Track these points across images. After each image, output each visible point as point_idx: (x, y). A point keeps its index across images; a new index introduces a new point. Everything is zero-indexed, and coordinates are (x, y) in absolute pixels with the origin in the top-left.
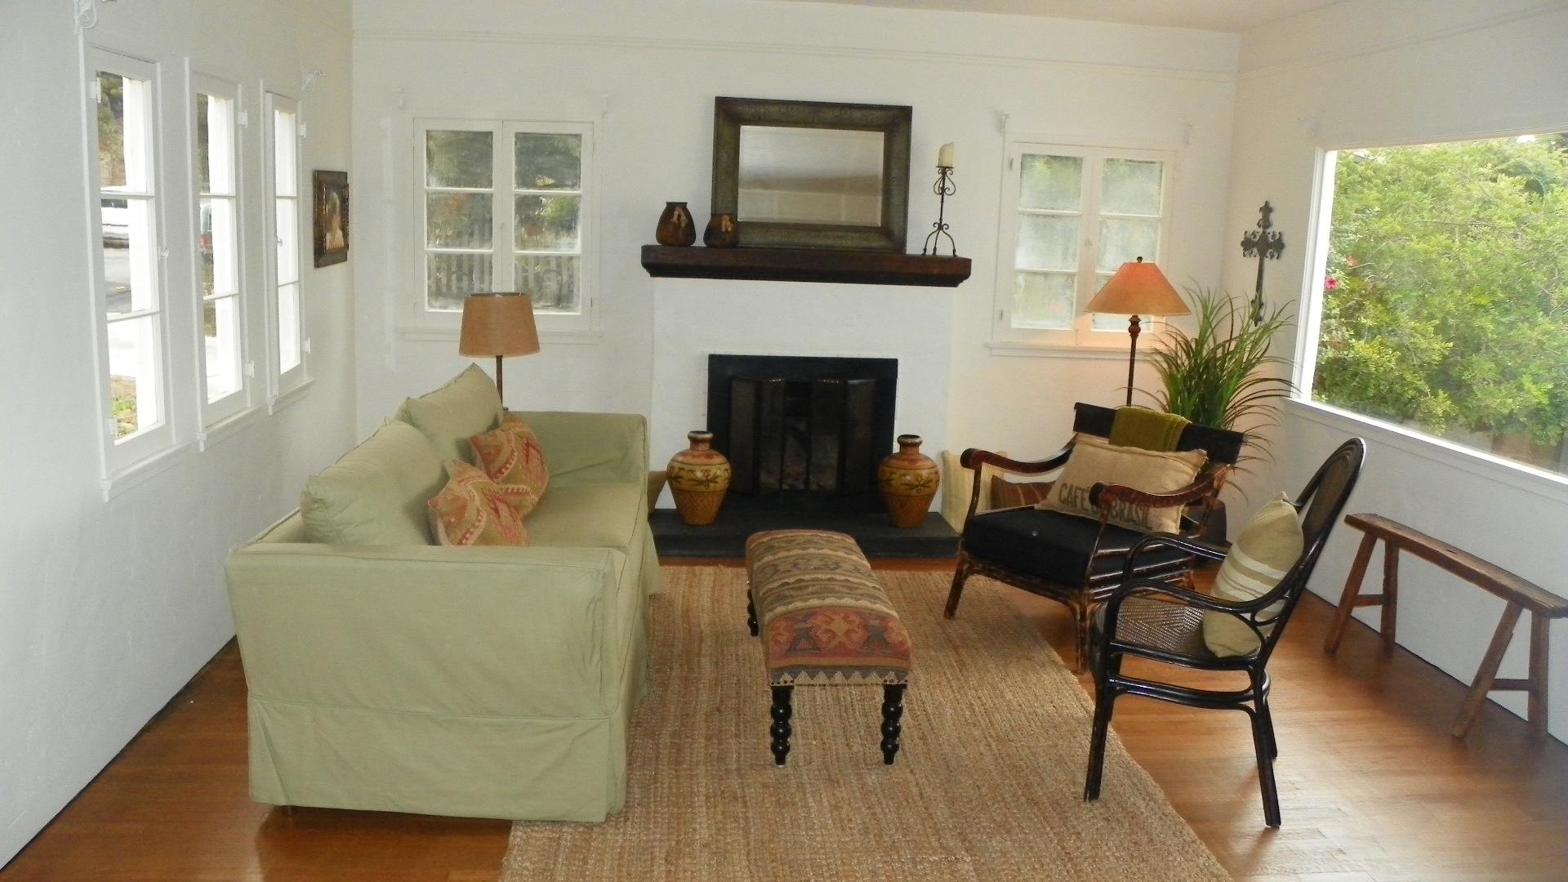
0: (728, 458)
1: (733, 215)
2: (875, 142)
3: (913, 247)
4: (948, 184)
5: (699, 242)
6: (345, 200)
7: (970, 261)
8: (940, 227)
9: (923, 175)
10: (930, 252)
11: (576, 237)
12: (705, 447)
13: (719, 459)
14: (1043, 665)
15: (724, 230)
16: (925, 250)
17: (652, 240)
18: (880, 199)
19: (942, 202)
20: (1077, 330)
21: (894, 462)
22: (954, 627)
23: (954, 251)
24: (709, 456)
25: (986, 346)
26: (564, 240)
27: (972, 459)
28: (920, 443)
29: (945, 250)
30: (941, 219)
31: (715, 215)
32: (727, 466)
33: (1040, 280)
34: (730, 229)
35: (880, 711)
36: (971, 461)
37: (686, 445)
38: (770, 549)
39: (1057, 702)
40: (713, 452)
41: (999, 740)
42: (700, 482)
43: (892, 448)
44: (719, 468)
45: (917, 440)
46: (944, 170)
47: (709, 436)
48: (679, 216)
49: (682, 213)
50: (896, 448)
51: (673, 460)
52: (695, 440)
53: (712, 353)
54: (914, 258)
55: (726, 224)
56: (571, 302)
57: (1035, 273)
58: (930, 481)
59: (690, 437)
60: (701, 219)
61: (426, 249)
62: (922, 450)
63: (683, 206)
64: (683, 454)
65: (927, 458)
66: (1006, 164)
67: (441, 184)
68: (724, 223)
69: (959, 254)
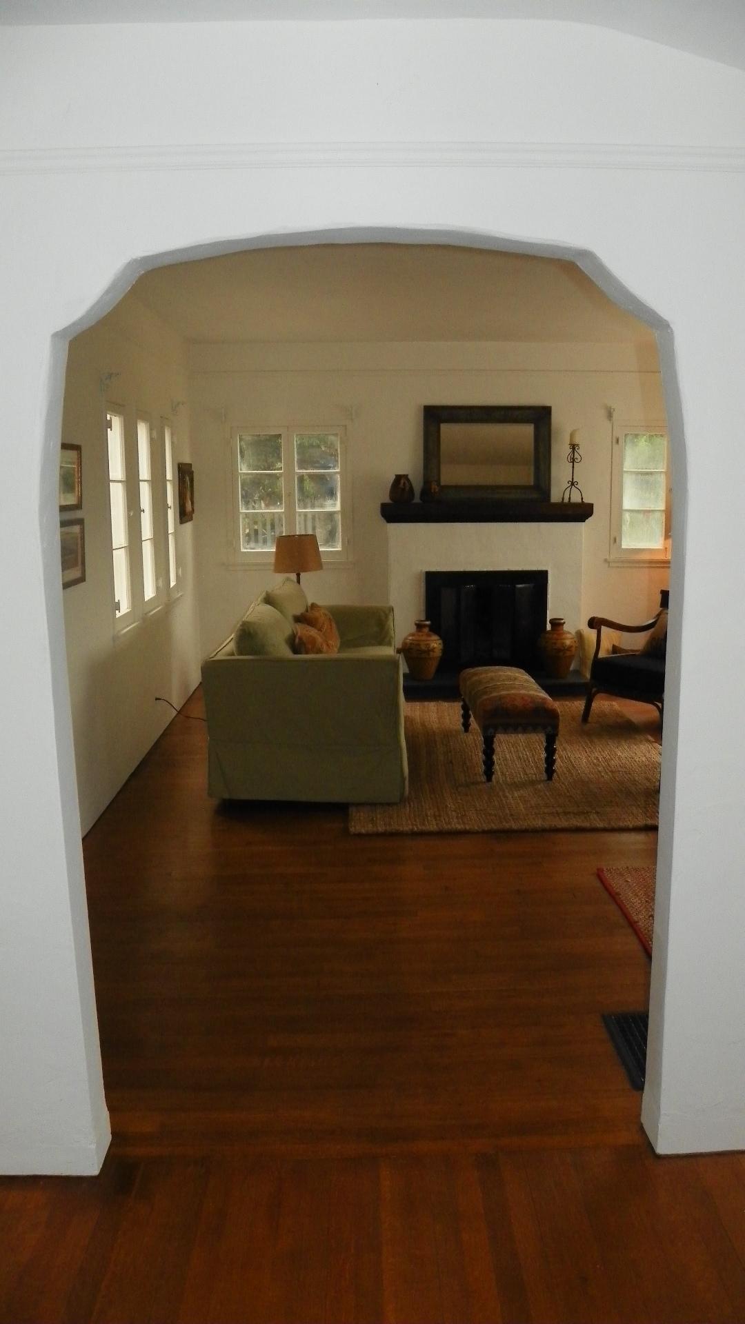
0: (440, 636)
1: (438, 481)
2: (528, 430)
3: (555, 497)
4: (576, 455)
5: (417, 500)
6: (192, 481)
7: (593, 504)
8: (573, 484)
9: (560, 450)
10: (566, 500)
11: (336, 499)
12: (426, 630)
13: (435, 637)
14: (642, 741)
15: (433, 491)
16: (563, 499)
17: (387, 500)
18: (532, 468)
19: (573, 467)
20: (666, 548)
21: (547, 635)
22: (587, 727)
23: (582, 499)
24: (429, 635)
25: (606, 560)
26: (329, 502)
27: (594, 623)
28: (564, 623)
29: (576, 498)
30: (573, 479)
31: (427, 482)
32: (440, 641)
33: (641, 516)
34: (437, 490)
35: (544, 761)
36: (594, 624)
37: (413, 629)
38: (475, 674)
39: (647, 755)
40: (431, 633)
41: (612, 772)
42: (424, 652)
43: (546, 627)
44: (436, 643)
45: (562, 621)
46: (574, 447)
47: (428, 623)
48: (404, 483)
49: (406, 482)
50: (549, 627)
51: (406, 639)
52: (419, 626)
53: (427, 570)
54: (555, 504)
55: (434, 487)
56: (335, 542)
57: (638, 511)
58: (572, 646)
59: (416, 624)
60: (417, 484)
61: (241, 511)
62: (566, 628)
63: (406, 476)
64: (413, 635)
65: (569, 633)
66: (614, 441)
67: (249, 469)
68: (433, 487)
69: (586, 501)
